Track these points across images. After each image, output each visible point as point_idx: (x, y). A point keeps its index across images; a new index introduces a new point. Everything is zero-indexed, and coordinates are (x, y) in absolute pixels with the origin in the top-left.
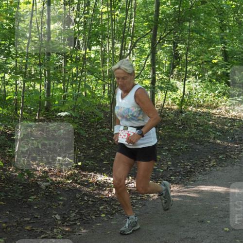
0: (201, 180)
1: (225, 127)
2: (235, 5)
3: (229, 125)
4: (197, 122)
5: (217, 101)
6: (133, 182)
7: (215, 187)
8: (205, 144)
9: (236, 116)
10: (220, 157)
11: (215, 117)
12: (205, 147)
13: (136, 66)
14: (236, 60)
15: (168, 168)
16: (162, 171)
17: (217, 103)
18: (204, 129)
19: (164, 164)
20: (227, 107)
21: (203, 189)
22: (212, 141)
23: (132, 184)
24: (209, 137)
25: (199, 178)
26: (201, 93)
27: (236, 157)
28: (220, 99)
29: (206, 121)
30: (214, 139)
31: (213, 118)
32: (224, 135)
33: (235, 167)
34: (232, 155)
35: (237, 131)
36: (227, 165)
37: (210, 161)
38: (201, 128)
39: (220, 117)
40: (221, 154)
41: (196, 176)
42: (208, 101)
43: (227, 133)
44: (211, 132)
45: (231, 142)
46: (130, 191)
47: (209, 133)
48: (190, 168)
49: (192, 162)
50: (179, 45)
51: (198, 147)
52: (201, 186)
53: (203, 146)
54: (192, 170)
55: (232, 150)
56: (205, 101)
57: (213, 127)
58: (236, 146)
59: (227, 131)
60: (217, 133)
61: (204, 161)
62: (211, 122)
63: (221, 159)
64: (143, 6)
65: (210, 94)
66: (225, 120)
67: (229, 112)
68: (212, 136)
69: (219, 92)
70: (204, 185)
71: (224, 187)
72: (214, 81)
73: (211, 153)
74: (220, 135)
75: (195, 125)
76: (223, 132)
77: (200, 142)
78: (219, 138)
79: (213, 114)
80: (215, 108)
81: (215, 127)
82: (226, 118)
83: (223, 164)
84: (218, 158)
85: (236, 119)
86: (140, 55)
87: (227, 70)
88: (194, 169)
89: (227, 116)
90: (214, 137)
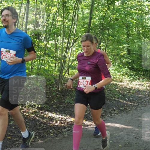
0: (108, 120)
1: (125, 93)
2: (135, 22)
3: (128, 91)
4: (109, 89)
5: (122, 78)
6: (69, 119)
7: (116, 124)
8: (113, 101)
9: (132, 87)
10: (121, 109)
11: (120, 87)
12: (112, 103)
13: (75, 54)
14: (135, 55)
15: (90, 113)
16: (86, 114)
17: (122, 79)
18: (113, 93)
19: (88, 110)
20: (127, 82)
21: (109, 125)
22: (117, 100)
23: (69, 120)
24: (115, 97)
25: (108, 119)
26: (113, 73)
27: (130, 110)
28: (123, 76)
29: (114, 88)
30: (118, 99)
31: (119, 87)
32: (125, 97)
33: (129, 115)
34: (128, 109)
35: (132, 95)
36: (124, 114)
37: (115, 110)
38: (111, 92)
39: (123, 87)
40: (121, 107)
41: (106, 118)
42: (116, 77)
43: (126, 96)
44: (117, 94)
45: (128, 101)
46: (68, 123)
47: (115, 95)
48: (103, 114)
49: (104, 110)
50: (101, 43)
51: (109, 102)
52: (108, 123)
53: (111, 102)
54: (104, 114)
55: (128, 106)
56: (115, 77)
57: (118, 92)
58: (131, 103)
59: (126, 95)
60: (120, 95)
61: (112, 110)
62: (117, 89)
63: (121, 110)
64: (82, 19)
65: (118, 74)
66: (125, 89)
67: (128, 85)
68: (117, 97)
69: (124, 73)
70: (110, 123)
71: (121, 124)
72: (121, 66)
73: (116, 106)
74: (122, 97)
75: (107, 90)
76: (124, 95)
77: (110, 99)
78: (121, 98)
79: (119, 85)
80: (120, 82)
81: (119, 92)
82: (126, 88)
83: (122, 113)
84: (119, 109)
85: (132, 89)
86: (78, 48)
87: (129, 60)
88: (105, 114)
89: (127, 86)
90: (118, 98)
